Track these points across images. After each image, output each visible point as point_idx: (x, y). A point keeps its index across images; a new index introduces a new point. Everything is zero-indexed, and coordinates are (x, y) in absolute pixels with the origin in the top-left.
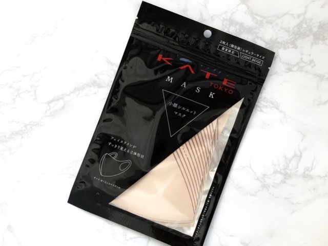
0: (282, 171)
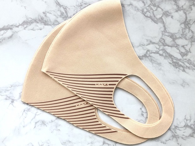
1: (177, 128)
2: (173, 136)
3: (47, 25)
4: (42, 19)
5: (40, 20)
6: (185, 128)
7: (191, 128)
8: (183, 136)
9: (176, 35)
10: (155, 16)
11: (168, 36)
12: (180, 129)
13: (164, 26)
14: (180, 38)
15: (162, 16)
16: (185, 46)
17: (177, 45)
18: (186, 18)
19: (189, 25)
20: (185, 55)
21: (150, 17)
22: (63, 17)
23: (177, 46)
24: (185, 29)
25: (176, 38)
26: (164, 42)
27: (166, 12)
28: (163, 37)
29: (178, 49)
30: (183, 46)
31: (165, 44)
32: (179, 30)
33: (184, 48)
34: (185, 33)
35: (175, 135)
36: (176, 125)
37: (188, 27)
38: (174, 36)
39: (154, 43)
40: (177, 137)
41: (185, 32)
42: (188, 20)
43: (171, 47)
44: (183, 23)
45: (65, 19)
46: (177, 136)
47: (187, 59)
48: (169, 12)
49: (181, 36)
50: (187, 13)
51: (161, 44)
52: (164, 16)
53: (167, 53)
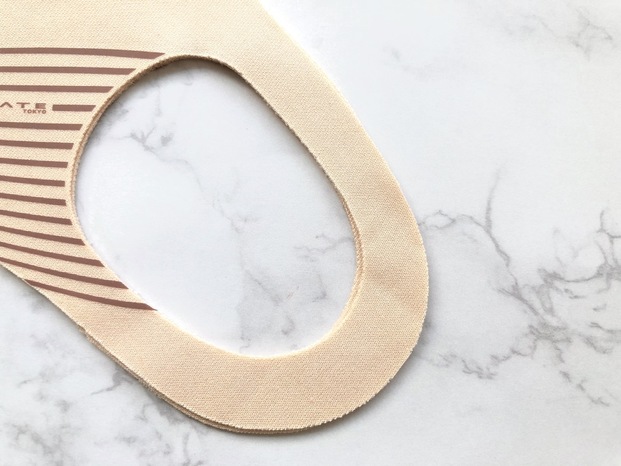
1: (557, 283)
2: (532, 331)
12: (575, 288)
35: (545, 325)
36: (550, 269)
40: (558, 336)
46: (556, 329)
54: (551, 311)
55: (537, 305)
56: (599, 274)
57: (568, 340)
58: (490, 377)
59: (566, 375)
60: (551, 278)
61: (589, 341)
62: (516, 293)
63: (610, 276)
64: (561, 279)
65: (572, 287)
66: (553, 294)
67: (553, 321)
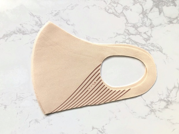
0: (165, 99)
1: (153, 103)
2: (151, 111)
3: (26, 34)
4: (20, 30)
5: (18, 31)
6: (159, 102)
7: (165, 101)
8: (160, 109)
9: (137, 24)
10: (116, 12)
11: (131, 27)
12: (156, 103)
13: (126, 19)
14: (141, 26)
15: (122, 11)
16: (147, 33)
17: (140, 32)
18: (143, 8)
19: (146, 14)
20: (148, 40)
21: (113, 13)
22: (38, 25)
23: (140, 34)
24: (143, 18)
25: (138, 27)
26: (129, 32)
27: (125, 6)
28: (127, 28)
29: (141, 36)
30: (145, 33)
31: (129, 34)
32: (139, 20)
33: (146, 34)
34: (144, 22)
35: (152, 110)
36: (152, 101)
37: (146, 16)
38: (136, 25)
39: (120, 35)
40: (154, 111)
41: (144, 20)
42: (144, 11)
43: (135, 35)
44: (141, 14)
45: (40, 26)
46: (154, 110)
47: (151, 43)
48: (128, 6)
49: (141, 25)
50: (143, 4)
51: (126, 34)
52: (124, 10)
53: (133, 41)
54: (153, 107)
55: (151, 107)
56: (159, 101)
57: (156, 111)
58: (146, 118)
59: (156, 116)
60: (152, 102)
61: (159, 111)
62: (147, 106)
63: (160, 101)
64: (153, 102)
65: (155, 103)
66: (153, 105)
67: (153, 109)
